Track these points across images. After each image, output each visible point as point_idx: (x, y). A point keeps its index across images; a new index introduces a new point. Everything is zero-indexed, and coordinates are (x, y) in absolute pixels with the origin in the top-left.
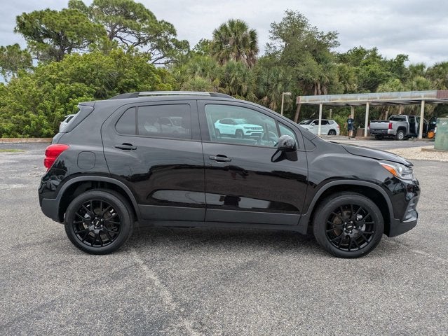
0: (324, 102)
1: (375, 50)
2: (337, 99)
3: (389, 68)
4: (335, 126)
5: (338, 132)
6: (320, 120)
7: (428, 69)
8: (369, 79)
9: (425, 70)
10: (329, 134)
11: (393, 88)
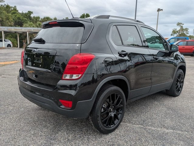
0: (4, 30)
1: (15, 7)
2: (12, 29)
3: (25, 16)
4: (10, 43)
5: (12, 45)
6: (3, 39)
7: (41, 19)
8: (18, 20)
9: (40, 19)
10: (7, 47)
11: (30, 26)
